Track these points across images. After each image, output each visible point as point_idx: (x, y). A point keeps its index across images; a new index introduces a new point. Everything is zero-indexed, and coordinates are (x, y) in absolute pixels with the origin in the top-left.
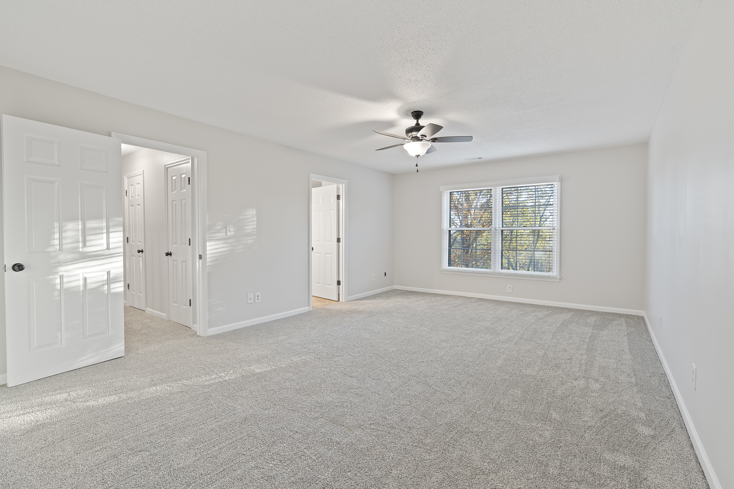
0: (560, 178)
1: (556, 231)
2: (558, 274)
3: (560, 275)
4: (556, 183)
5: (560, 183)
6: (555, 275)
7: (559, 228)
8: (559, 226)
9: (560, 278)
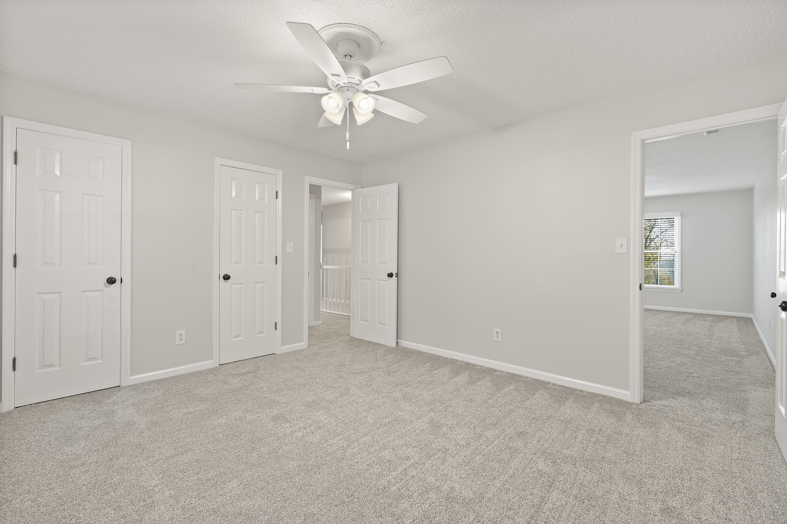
0: (680, 214)
1: (677, 254)
2: (680, 286)
3: (681, 287)
4: (677, 217)
5: (681, 217)
6: (677, 287)
7: (680, 252)
8: (680, 250)
9: (681, 289)
